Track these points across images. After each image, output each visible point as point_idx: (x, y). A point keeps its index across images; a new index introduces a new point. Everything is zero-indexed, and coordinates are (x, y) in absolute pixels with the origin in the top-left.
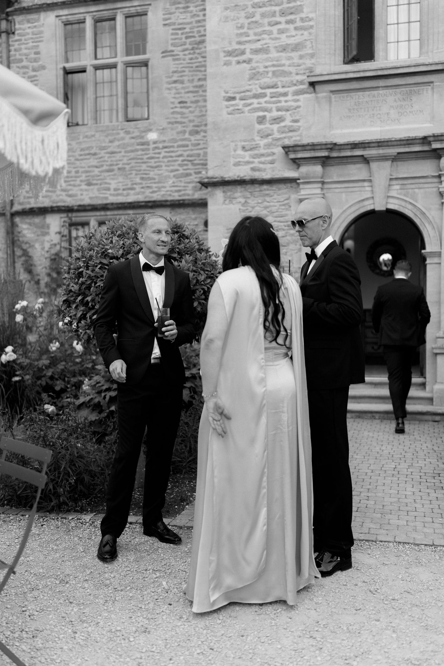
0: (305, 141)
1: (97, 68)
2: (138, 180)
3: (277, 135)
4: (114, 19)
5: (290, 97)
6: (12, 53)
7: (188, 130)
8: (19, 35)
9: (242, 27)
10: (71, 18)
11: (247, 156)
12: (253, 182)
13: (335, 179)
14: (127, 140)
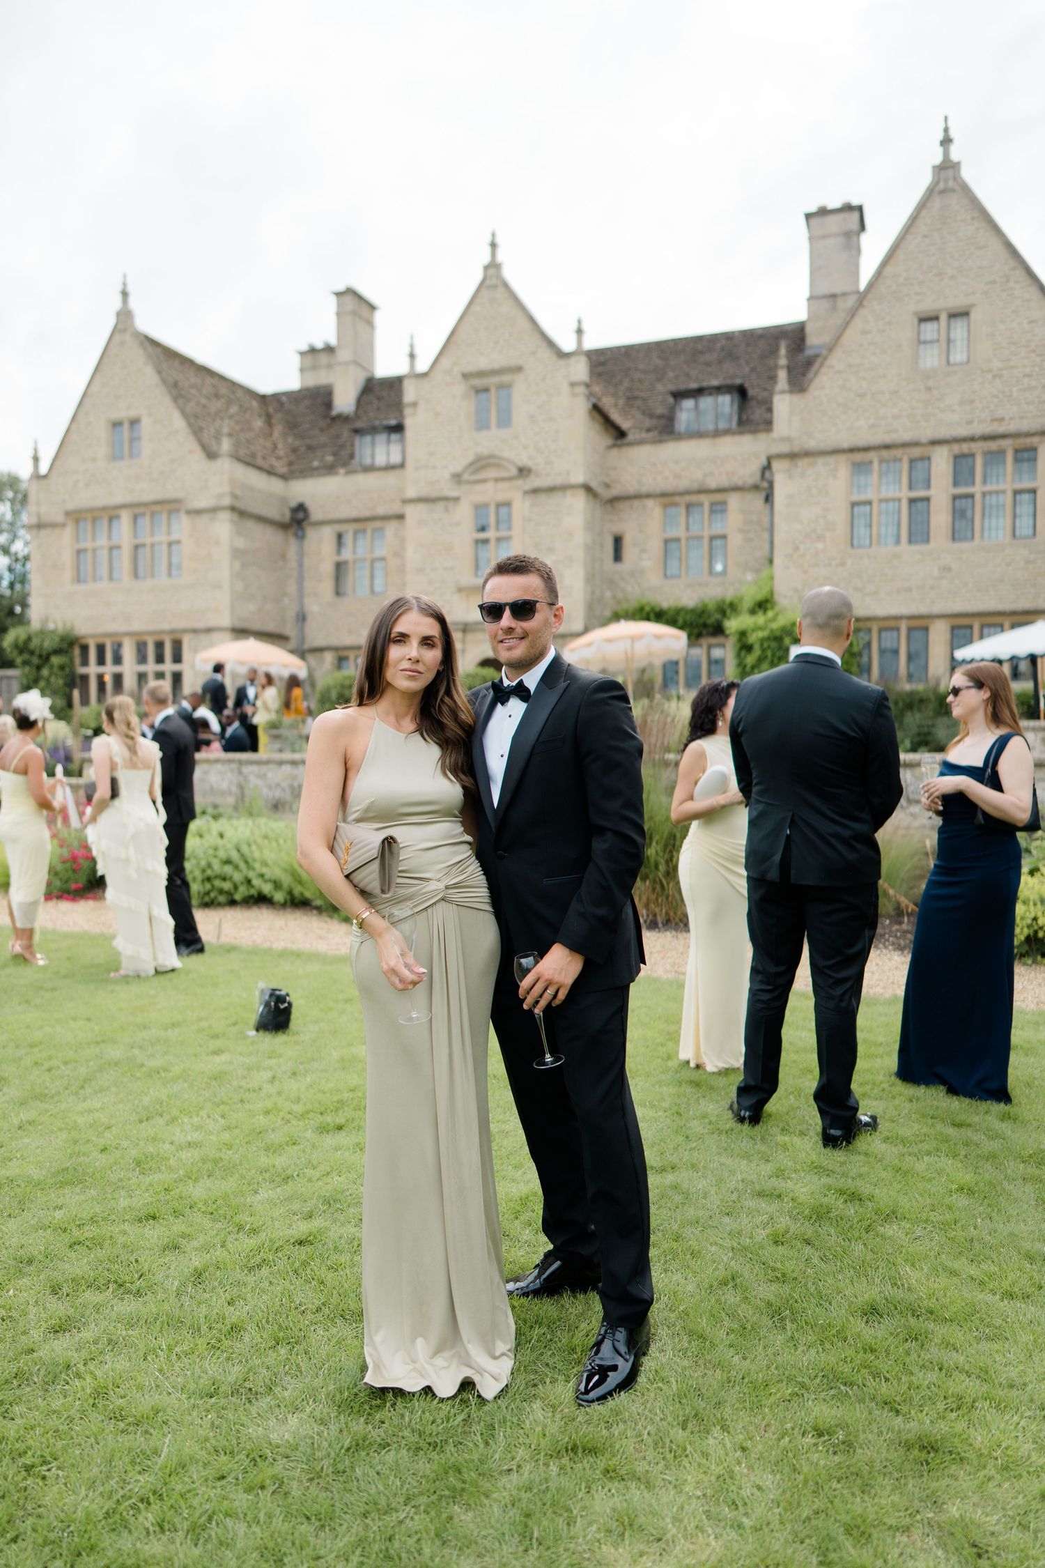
1: (355, 560)
5: (448, 595)
6: (305, 550)
8: (309, 539)
9: (425, 556)
10: (341, 530)
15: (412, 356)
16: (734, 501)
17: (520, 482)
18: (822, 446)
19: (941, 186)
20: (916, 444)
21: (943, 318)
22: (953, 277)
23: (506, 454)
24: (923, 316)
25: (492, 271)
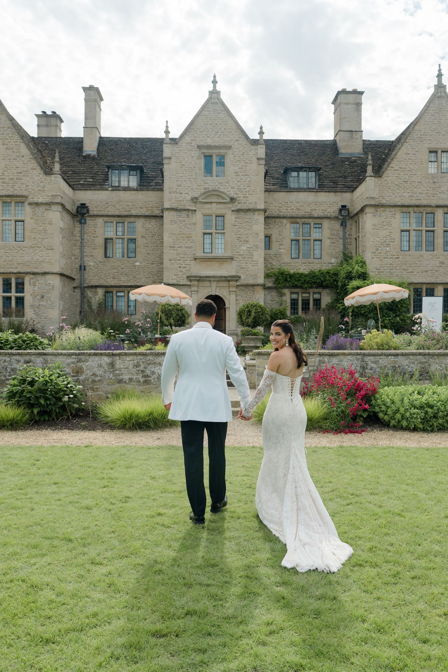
0: (193, 275)
1: (117, 238)
2: (132, 278)
3: (184, 272)
4: (124, 223)
5: (188, 261)
6: (85, 230)
7: (150, 263)
8: (88, 224)
9: (174, 240)
10: (108, 221)
11: (175, 277)
12: (177, 285)
13: (201, 285)
14: (128, 265)
15: (167, 132)
16: (326, 224)
17: (230, 206)
18: (388, 203)
19: (439, 94)
20: (430, 206)
21: (439, 152)
22: (444, 135)
23: (222, 190)
24: (431, 150)
25: (215, 95)
